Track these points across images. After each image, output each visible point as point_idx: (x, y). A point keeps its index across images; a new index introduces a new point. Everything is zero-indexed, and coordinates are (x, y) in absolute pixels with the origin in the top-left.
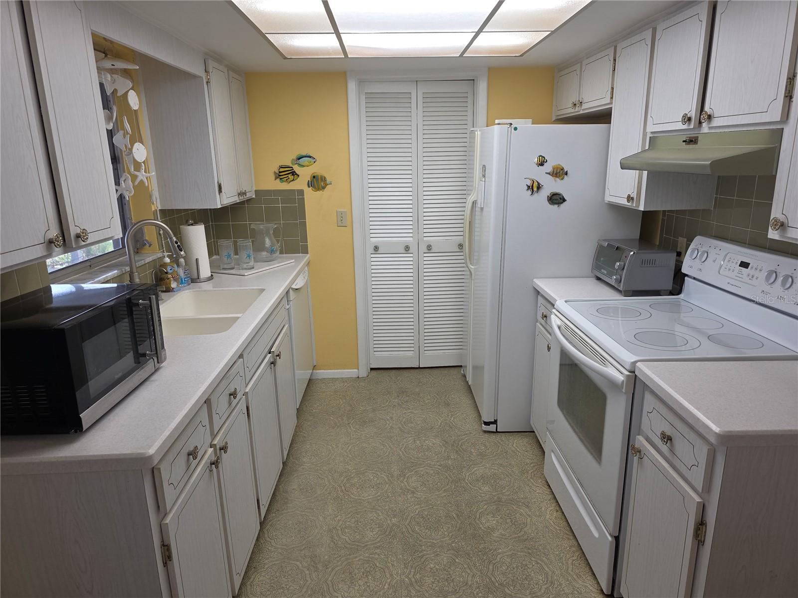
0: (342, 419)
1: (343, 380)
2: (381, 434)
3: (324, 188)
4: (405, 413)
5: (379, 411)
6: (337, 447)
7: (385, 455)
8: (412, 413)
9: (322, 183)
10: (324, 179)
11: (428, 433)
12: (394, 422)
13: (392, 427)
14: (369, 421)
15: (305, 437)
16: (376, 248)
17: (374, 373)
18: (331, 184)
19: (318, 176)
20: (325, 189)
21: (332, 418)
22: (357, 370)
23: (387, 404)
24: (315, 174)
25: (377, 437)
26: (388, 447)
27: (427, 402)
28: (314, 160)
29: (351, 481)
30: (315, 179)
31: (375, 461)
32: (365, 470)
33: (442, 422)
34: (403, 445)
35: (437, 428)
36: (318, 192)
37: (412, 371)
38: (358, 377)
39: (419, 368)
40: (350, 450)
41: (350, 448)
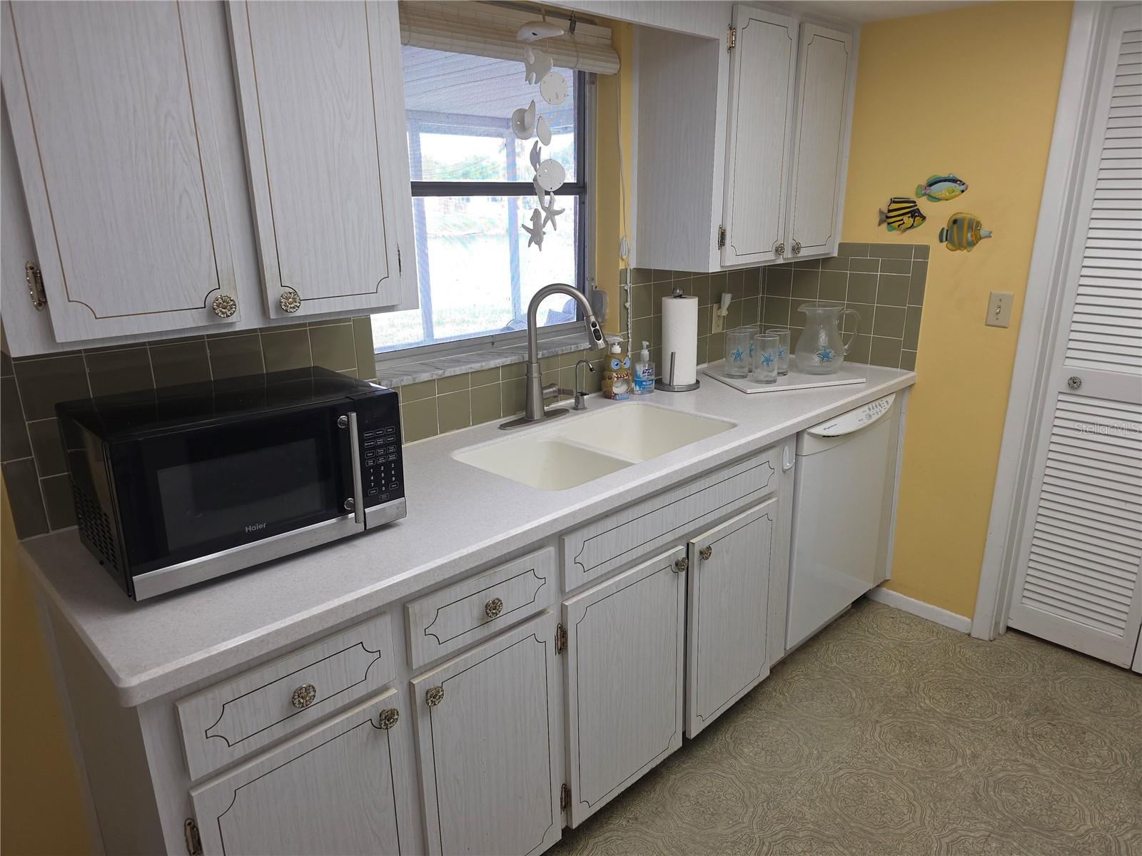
0: (872, 707)
1: (933, 628)
2: (926, 778)
3: (971, 244)
4: (1016, 760)
5: (959, 726)
6: (819, 757)
7: (898, 832)
8: (1033, 768)
9: (969, 235)
10: (974, 226)
11: (1036, 836)
12: (974, 768)
13: (960, 777)
14: (921, 738)
15: (780, 706)
16: (1074, 383)
17: (1011, 640)
18: (990, 237)
19: (963, 220)
20: (975, 247)
21: (854, 695)
22: (969, 620)
23: (989, 719)
24: (958, 217)
25: (912, 782)
26: (918, 815)
27: (1090, 759)
28: (962, 187)
29: (788, 845)
30: (955, 226)
31: (865, 831)
32: (833, 837)
33: (1095, 829)
34: (955, 830)
35: (1069, 837)
36: (958, 251)
37: (1107, 671)
38: (969, 635)
39: (1130, 671)
40: (839, 778)
41: (842, 772)
